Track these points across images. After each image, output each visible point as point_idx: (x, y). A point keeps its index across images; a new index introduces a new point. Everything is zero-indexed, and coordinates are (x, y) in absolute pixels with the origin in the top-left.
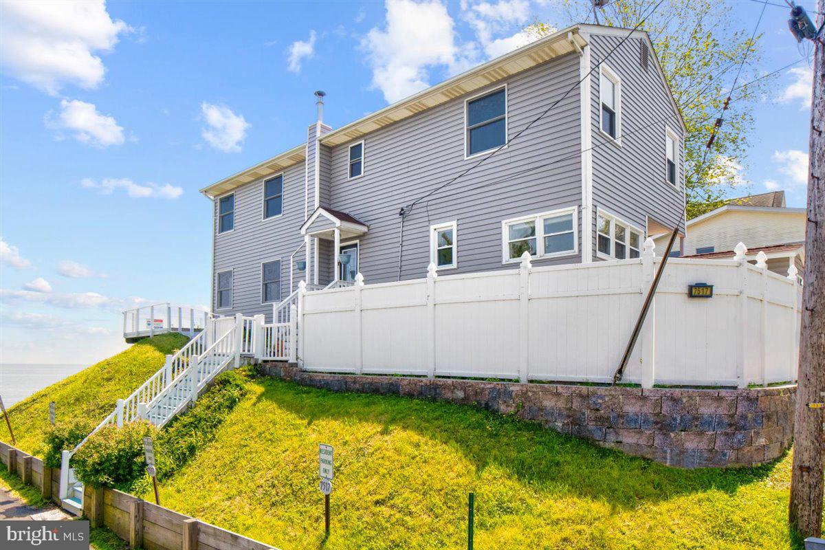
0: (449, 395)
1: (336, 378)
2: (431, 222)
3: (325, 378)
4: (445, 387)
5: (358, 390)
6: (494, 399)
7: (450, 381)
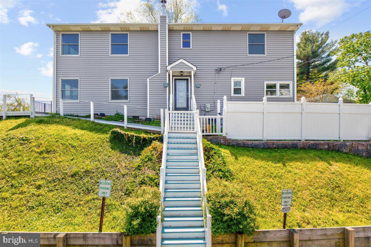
0: (322, 147)
1: (262, 143)
2: (232, 76)
3: (254, 143)
4: (320, 144)
5: (275, 148)
6: (341, 148)
7: (322, 142)
